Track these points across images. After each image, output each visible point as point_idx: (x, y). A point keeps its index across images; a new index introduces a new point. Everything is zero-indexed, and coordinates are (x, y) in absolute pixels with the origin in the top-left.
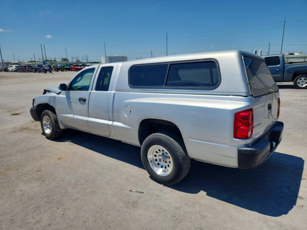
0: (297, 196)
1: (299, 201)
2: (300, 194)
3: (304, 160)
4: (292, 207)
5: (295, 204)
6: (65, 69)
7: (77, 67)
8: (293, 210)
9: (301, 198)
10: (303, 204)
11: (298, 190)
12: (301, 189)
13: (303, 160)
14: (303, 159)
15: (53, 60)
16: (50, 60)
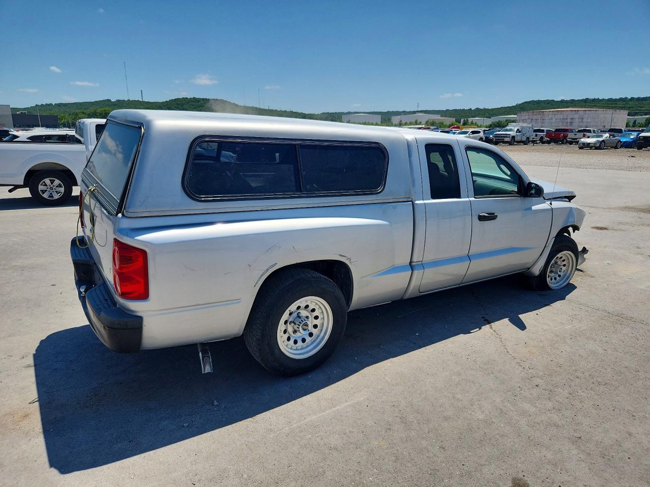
0: (35, 365)
1: (31, 361)
2: (32, 372)
3: (53, 469)
4: (37, 350)
5: (34, 355)
8: (35, 348)
9: (29, 366)
10: (23, 360)
11: (37, 376)
12: (33, 379)
13: (56, 468)
14: (54, 471)
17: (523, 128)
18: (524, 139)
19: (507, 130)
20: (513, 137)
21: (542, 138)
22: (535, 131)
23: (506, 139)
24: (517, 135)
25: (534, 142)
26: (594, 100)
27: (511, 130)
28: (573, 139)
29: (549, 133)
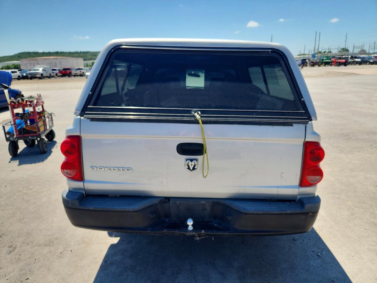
6: (324, 64)
7: (340, 61)
15: (327, 51)
16: (323, 51)
17: (45, 68)
18: (48, 75)
19: (35, 70)
20: (42, 74)
21: (57, 74)
22: (53, 70)
23: (38, 76)
24: (43, 73)
25: (53, 77)
26: (61, 53)
27: (38, 70)
28: (75, 74)
29: (60, 72)
